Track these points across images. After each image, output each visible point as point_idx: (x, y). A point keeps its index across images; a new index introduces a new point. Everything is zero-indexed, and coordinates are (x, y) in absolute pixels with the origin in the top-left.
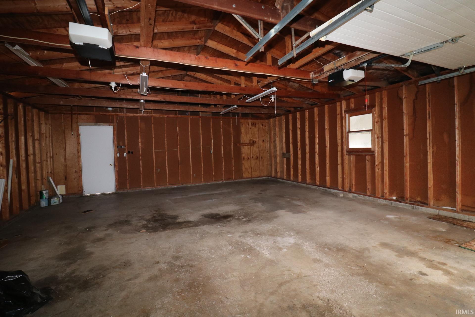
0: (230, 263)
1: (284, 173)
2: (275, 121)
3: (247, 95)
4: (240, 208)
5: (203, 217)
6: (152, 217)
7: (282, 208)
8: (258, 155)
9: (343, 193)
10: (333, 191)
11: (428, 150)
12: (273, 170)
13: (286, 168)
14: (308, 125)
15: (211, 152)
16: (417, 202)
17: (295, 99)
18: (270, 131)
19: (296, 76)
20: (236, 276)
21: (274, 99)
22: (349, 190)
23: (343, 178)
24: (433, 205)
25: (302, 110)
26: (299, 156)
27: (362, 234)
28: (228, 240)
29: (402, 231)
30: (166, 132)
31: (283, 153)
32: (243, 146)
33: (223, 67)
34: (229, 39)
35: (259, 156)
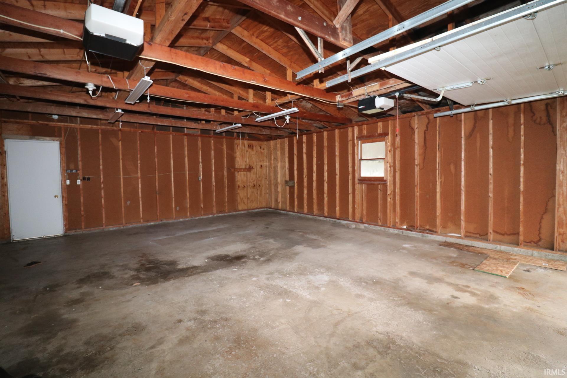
0: (270, 310)
1: (286, 204)
2: (276, 144)
3: (258, 114)
4: (251, 246)
5: (210, 260)
6: (139, 265)
7: (298, 243)
8: (255, 183)
9: (355, 225)
10: (344, 222)
11: (437, 180)
12: (273, 200)
13: (289, 198)
14: (315, 150)
15: (200, 179)
16: (426, 230)
17: (303, 120)
18: (270, 154)
19: (323, 98)
20: (285, 324)
21: (289, 120)
22: (360, 221)
23: (354, 208)
24: (441, 233)
25: (309, 133)
26: (305, 184)
27: (389, 265)
28: (256, 284)
29: (422, 259)
30: (139, 152)
31: (286, 181)
32: (238, 172)
33: (251, 80)
34: (243, 45)
35: (257, 184)
